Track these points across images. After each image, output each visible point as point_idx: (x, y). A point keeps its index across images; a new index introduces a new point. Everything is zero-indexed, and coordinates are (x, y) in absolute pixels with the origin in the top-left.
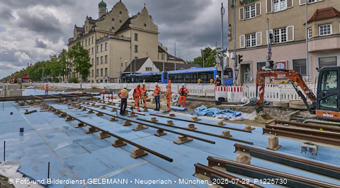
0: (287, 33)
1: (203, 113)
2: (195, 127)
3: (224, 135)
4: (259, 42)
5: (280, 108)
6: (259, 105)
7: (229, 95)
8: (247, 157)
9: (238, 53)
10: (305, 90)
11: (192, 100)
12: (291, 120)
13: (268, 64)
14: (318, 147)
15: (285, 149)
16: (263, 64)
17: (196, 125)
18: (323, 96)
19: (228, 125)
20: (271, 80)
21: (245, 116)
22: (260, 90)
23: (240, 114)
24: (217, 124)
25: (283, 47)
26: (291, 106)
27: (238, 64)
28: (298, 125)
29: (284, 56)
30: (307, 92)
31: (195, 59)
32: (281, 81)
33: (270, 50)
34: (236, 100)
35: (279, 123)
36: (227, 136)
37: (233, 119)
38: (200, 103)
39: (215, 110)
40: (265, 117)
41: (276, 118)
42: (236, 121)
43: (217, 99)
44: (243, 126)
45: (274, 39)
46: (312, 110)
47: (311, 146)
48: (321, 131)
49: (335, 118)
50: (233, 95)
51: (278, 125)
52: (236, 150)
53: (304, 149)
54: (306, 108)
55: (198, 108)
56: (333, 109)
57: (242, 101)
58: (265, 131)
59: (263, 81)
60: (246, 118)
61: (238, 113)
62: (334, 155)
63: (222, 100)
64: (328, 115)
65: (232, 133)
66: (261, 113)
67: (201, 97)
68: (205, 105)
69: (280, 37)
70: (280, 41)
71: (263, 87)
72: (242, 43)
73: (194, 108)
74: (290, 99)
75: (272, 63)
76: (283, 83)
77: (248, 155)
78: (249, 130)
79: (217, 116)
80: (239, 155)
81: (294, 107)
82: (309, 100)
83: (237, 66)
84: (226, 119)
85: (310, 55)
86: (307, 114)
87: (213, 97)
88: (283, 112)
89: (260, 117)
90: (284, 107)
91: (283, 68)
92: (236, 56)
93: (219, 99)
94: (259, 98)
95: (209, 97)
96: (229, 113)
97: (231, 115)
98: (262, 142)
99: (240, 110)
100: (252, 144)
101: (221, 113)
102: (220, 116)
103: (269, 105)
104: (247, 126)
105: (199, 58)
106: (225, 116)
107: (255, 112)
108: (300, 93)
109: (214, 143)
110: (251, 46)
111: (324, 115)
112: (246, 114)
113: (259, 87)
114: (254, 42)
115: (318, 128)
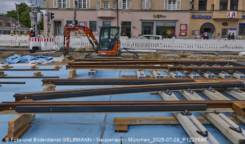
0: (86, 3)
1: (16, 61)
2: (5, 74)
3: (35, 76)
4: (68, 5)
5: (80, 51)
6: (66, 51)
7: (42, 45)
8: (52, 87)
9: (50, 12)
10: (93, 40)
11: (3, 50)
12: (85, 58)
13: (74, 22)
14: (97, 71)
15: (80, 76)
16: (71, 22)
17: (6, 72)
18: (102, 43)
19: (41, 67)
20: (76, 34)
21: (55, 59)
22: (67, 39)
23: (52, 58)
24: (29, 68)
25: (84, 12)
26: (86, 50)
27: (50, 20)
28: (88, 61)
29: (84, 18)
30: (95, 41)
31: (8, 12)
32: (82, 34)
33: (75, 12)
34: (48, 48)
35: (78, 60)
36: (38, 76)
37: (46, 62)
38: (12, 52)
39: (29, 57)
40: (70, 58)
41: (77, 58)
42: (48, 64)
43: (31, 48)
44: (53, 67)
45: (78, 5)
46: (96, 51)
47: (93, 71)
48: (100, 62)
49: (107, 55)
50: (46, 45)
51: (77, 62)
52: (44, 84)
53: (90, 73)
54: (94, 50)
55: (10, 58)
56: (106, 50)
57: (54, 49)
58: (68, 67)
59: (69, 33)
60: (56, 60)
61: (50, 58)
62: (104, 74)
63: (36, 49)
64: (104, 53)
65: (43, 73)
66: (67, 56)
67: (14, 47)
68: (18, 54)
69: (82, 5)
70: (82, 8)
71: (68, 38)
72: (55, 4)
73: (5, 57)
74: (86, 45)
75: (76, 22)
76: (83, 36)
77: (53, 85)
78: (57, 69)
79: (31, 62)
80: (45, 87)
81: (88, 50)
82: (95, 46)
83: (49, 21)
84: (39, 64)
85: (99, 19)
86: (95, 54)
87: (27, 47)
88: (82, 54)
89: (67, 59)
90: (82, 51)
91: (84, 26)
92: (49, 13)
93: (33, 48)
94: (66, 46)
95: (23, 47)
96: (42, 59)
97: (44, 60)
98: (66, 75)
99: (52, 55)
100: (59, 77)
101: (34, 59)
102: (33, 61)
103: (73, 50)
104: (56, 66)
105: (13, 12)
106: (38, 61)
107: (63, 56)
108: (90, 41)
109: (25, 83)
110: (62, 8)
111: (102, 53)
112: (56, 58)
113: (66, 38)
114: (64, 5)
115: (98, 61)
